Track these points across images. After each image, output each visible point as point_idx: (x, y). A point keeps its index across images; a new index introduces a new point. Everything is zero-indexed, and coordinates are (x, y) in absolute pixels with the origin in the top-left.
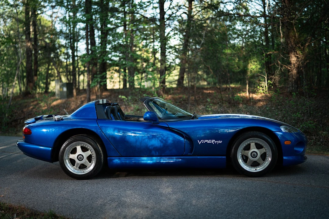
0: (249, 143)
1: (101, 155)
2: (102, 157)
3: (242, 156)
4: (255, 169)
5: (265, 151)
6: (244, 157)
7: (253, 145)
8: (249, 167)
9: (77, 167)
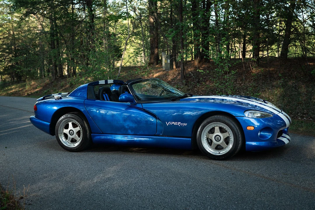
0: (213, 126)
1: (87, 131)
2: (88, 133)
3: (208, 139)
4: (218, 153)
5: (228, 135)
6: (209, 140)
7: (217, 129)
8: (214, 150)
9: (69, 140)
